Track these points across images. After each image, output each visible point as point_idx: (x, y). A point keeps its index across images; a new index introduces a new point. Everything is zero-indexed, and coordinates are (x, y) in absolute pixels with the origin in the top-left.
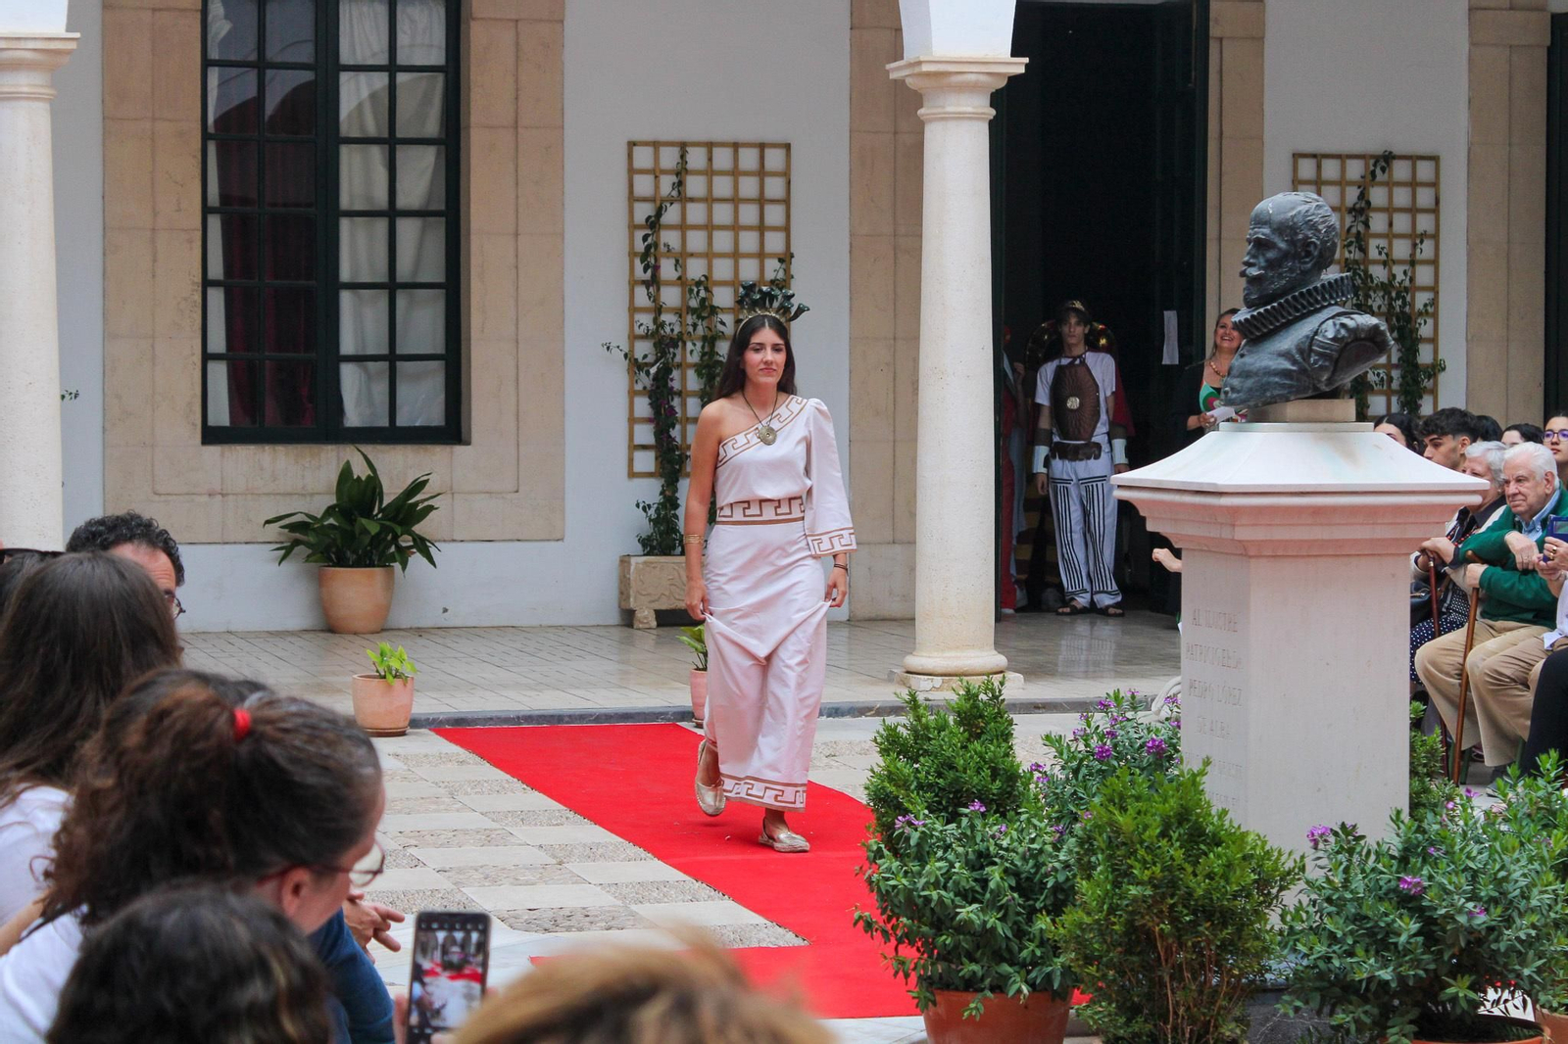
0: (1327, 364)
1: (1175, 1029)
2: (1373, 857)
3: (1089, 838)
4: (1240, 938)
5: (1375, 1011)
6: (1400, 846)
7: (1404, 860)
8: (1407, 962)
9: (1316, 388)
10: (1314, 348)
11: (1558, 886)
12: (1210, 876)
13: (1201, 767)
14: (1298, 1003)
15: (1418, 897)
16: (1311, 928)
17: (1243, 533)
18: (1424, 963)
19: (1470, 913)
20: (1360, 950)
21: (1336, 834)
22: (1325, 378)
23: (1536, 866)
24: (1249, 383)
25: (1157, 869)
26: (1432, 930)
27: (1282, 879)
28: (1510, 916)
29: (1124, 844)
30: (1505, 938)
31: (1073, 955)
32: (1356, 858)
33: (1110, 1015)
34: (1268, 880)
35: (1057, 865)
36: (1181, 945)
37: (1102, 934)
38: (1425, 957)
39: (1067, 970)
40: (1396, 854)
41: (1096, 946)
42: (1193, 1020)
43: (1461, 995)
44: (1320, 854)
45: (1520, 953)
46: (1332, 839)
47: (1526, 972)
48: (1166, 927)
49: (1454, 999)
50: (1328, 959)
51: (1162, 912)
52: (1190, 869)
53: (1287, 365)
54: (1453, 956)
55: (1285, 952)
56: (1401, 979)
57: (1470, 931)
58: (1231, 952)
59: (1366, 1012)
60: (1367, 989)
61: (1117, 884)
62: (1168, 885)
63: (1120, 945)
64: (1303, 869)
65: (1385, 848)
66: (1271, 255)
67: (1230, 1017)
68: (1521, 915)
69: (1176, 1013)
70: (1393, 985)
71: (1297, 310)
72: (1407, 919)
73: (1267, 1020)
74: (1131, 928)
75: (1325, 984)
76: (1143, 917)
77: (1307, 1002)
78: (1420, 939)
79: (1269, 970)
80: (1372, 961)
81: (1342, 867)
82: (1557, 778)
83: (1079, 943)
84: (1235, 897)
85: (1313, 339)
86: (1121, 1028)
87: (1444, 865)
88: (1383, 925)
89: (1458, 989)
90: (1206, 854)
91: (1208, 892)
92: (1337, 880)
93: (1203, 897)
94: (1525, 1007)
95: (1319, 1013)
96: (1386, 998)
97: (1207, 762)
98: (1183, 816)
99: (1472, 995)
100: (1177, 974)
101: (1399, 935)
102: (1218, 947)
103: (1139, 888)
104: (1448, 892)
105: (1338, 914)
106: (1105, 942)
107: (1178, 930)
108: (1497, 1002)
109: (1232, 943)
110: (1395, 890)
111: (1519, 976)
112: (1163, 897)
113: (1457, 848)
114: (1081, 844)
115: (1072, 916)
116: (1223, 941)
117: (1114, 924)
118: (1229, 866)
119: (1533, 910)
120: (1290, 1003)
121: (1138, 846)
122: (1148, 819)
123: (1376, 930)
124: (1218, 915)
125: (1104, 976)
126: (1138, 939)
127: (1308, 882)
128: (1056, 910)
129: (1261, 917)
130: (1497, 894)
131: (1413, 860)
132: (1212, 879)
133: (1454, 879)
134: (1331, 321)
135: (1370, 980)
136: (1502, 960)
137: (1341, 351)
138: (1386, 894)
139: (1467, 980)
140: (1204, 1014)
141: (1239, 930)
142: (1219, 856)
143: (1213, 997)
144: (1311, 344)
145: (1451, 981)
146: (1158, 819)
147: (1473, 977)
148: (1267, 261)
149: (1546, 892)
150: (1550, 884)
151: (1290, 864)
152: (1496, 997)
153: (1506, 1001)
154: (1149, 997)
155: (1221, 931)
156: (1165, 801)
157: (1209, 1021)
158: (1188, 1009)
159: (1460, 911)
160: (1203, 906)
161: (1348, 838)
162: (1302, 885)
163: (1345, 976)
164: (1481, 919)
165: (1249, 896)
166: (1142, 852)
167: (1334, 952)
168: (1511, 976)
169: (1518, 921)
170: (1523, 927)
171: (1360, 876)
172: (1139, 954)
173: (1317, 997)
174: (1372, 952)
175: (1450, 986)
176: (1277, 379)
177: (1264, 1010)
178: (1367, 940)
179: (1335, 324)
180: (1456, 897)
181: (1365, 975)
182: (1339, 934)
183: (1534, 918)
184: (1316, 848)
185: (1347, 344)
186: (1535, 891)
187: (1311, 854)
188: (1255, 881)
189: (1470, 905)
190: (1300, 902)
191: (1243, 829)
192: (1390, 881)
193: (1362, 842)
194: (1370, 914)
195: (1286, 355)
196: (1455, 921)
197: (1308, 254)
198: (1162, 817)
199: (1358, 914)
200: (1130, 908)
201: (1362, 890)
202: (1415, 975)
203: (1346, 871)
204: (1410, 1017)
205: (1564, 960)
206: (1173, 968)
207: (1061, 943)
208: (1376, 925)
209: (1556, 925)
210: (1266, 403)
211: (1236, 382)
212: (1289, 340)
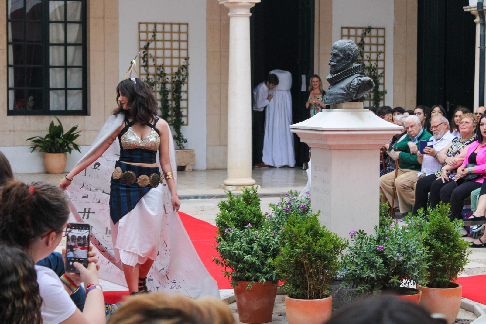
0: (355, 91)
1: (310, 292)
2: (369, 240)
3: (284, 235)
4: (329, 265)
5: (370, 286)
6: (377, 237)
7: (378, 241)
8: (379, 271)
9: (352, 99)
10: (351, 87)
11: (424, 248)
12: (320, 246)
13: (317, 213)
14: (347, 284)
15: (382, 252)
16: (350, 262)
17: (330, 143)
18: (384, 271)
19: (398, 257)
20: (365, 268)
21: (358, 233)
22: (354, 96)
23: (417, 242)
24: (332, 97)
25: (304, 244)
26: (387, 262)
27: (342, 247)
28: (410, 257)
29: (294, 236)
30: (408, 264)
31: (279, 270)
32: (364, 240)
33: (290, 288)
34: (338, 247)
35: (274, 243)
36: (312, 267)
37: (288, 263)
38: (384, 270)
39: (277, 275)
40: (376, 239)
41: (286, 267)
42: (315, 289)
43: (395, 281)
44: (353, 239)
45: (412, 268)
46: (357, 235)
47: (415, 274)
48: (307, 261)
49: (393, 282)
50: (356, 271)
51: (306, 257)
52: (314, 244)
53: (343, 92)
54: (393, 270)
55: (343, 269)
56: (378, 276)
57: (398, 262)
58: (327, 269)
59: (367, 287)
60: (367, 280)
61: (292, 249)
62: (308, 248)
63: (293, 267)
64: (348, 244)
65: (372, 237)
66: (338, 58)
67: (326, 288)
68: (413, 257)
69: (310, 287)
70: (375, 278)
71: (346, 75)
72: (379, 259)
73: (337, 289)
74: (297, 262)
75: (354, 278)
76: (300, 258)
77: (349, 284)
78: (383, 265)
79: (338, 274)
80: (369, 271)
81: (360, 243)
82: (423, 216)
83: (281, 266)
84: (328, 252)
85: (351, 84)
86: (293, 292)
87: (390, 242)
88: (372, 260)
89: (394, 279)
90: (319, 239)
91: (320, 251)
92: (358, 247)
93: (318, 252)
94: (414, 285)
95: (353, 287)
96: (373, 282)
97: (319, 212)
98: (312, 228)
99: (398, 281)
100: (310, 276)
101: (377, 263)
102: (323, 267)
103: (299, 249)
104: (392, 251)
105: (359, 257)
106: (288, 266)
107: (311, 262)
108: (406, 283)
109: (327, 266)
110: (376, 250)
111: (412, 275)
112: (306, 252)
113: (394, 237)
114: (281, 236)
115: (279, 258)
116: (324, 265)
117: (291, 260)
118: (326, 243)
119: (417, 256)
120: (344, 284)
121: (299, 237)
122: (301, 229)
123: (370, 262)
124: (323, 258)
125: (288, 276)
126: (299, 265)
127: (349, 248)
128: (274, 256)
129: (335, 258)
130: (406, 251)
131: (381, 241)
132: (321, 247)
133: (393, 246)
134: (356, 79)
135: (368, 277)
136: (407, 271)
137: (359, 88)
138: (373, 251)
139: (397, 277)
140: (319, 288)
141: (329, 262)
142: (323, 240)
143: (321, 282)
144: (350, 85)
145: (392, 277)
146: (305, 229)
147: (399, 276)
148: (337, 60)
149: (420, 250)
150: (421, 248)
151: (344, 242)
152: (406, 282)
153: (408, 283)
154: (302, 282)
155: (324, 262)
156: (307, 223)
157: (320, 290)
158: (314, 286)
159: (395, 256)
160: (318, 255)
161: (361, 234)
162: (347, 248)
163: (361, 276)
164: (401, 258)
165: (332, 252)
166: (300, 239)
167: (357, 268)
168: (410, 275)
169: (412, 259)
170: (413, 261)
171: (365, 246)
172: (299, 269)
173: (352, 282)
174: (369, 269)
175: (392, 278)
176: (340, 96)
177: (337, 286)
178: (367, 265)
179: (357, 80)
180: (394, 252)
181: (367, 276)
182: (359, 263)
183: (417, 258)
184: (352, 237)
185: (361, 85)
186: (417, 250)
187: (350, 239)
188: (334, 247)
189: (398, 254)
190: (347, 254)
191: (330, 232)
192: (374, 247)
193: (366, 236)
194: (368, 257)
195: (343, 89)
196: (393, 259)
197: (349, 58)
198: (306, 228)
199: (364, 257)
200: (296, 256)
201: (366, 250)
202: (382, 275)
203: (361, 244)
204: (380, 288)
205: (426, 271)
206: (309, 274)
207: (275, 267)
208: (370, 260)
209: (423, 260)
210: (336, 103)
211: (327, 97)
212: (344, 84)
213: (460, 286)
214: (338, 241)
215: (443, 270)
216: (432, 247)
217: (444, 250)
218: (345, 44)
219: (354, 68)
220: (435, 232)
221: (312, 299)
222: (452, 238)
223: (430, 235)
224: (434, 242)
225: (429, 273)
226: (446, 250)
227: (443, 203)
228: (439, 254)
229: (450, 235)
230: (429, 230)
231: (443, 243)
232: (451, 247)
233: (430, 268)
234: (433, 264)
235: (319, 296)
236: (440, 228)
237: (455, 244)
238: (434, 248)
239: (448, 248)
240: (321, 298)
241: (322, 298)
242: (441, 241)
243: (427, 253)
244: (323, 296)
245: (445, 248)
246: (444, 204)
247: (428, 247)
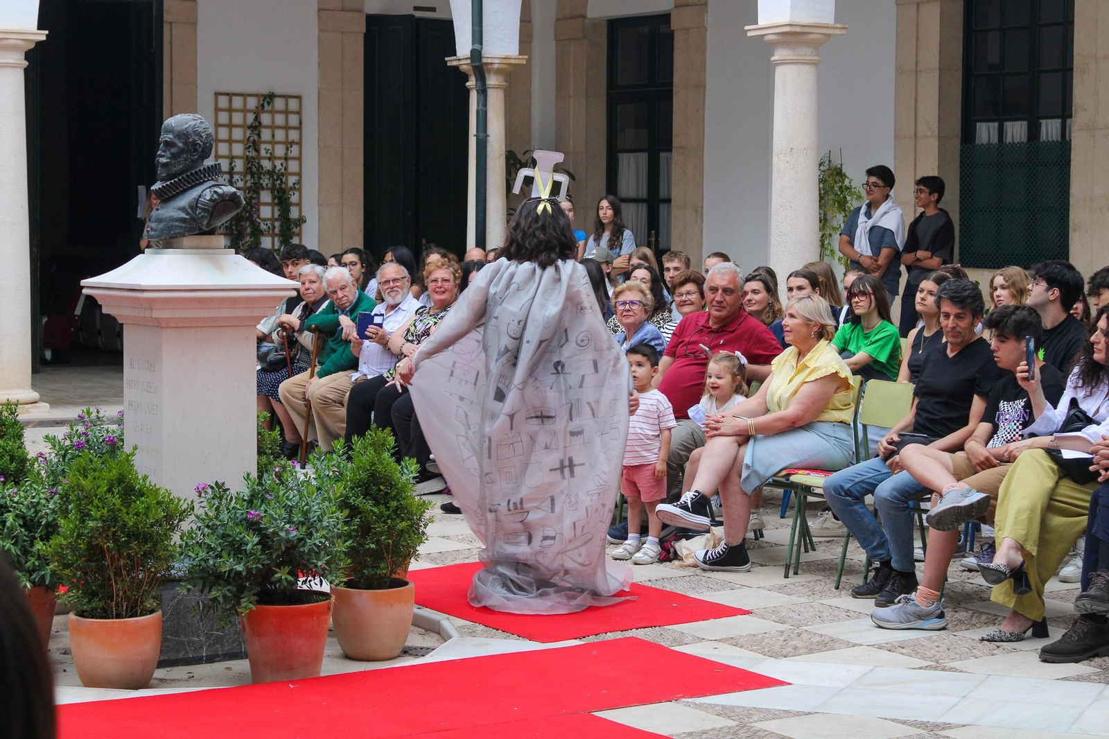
0: (206, 214)
1: (117, 605)
2: (234, 501)
3: (66, 494)
4: (155, 550)
5: (234, 589)
6: (249, 494)
7: (250, 502)
8: (252, 560)
9: (201, 229)
10: (199, 205)
11: (338, 514)
12: (137, 514)
13: (132, 450)
14: (189, 587)
15: (257, 523)
16: (198, 542)
17: (156, 314)
18: (261, 560)
19: (287, 532)
20: (224, 554)
21: (212, 488)
22: (205, 223)
23: (327, 503)
24: (161, 226)
25: (105, 511)
26: (266, 541)
27: (180, 515)
28: (311, 532)
29: (86, 497)
30: (308, 544)
31: (56, 564)
32: (224, 501)
33: (78, 598)
34: (172, 516)
35: (47, 511)
36: (120, 555)
37: (73, 551)
38: (262, 557)
39: (53, 573)
40: (246, 498)
41: (69, 558)
42: (128, 599)
43: (283, 577)
44: (202, 499)
45: (316, 553)
46: (210, 491)
47: (321, 564)
48: (111, 545)
49: (280, 580)
50: (206, 561)
51: (108, 536)
52: (125, 511)
53: (183, 215)
54: (278, 557)
55: (182, 557)
56: (249, 570)
57: (288, 541)
58: (150, 558)
59: (229, 590)
60: (229, 576)
61: (83, 521)
62: (112, 520)
63: (84, 557)
64: (193, 509)
65: (241, 495)
66: (173, 150)
67: (150, 596)
68: (317, 531)
69: (117, 595)
70: (244, 574)
71: (189, 183)
72: (252, 535)
73: (175, 598)
74: (90, 547)
75: (206, 575)
76: (97, 540)
77: (194, 586)
78: (259, 547)
79: (173, 568)
80: (232, 560)
81: (215, 506)
82: (344, 454)
83: (60, 557)
84: (152, 526)
85: (198, 199)
86: (84, 605)
87: (273, 503)
88: (238, 539)
89: (282, 574)
90: (135, 502)
91: (136, 523)
92: (211, 514)
93: (133, 526)
94: (321, 585)
95: (202, 591)
96: (240, 582)
97: (136, 448)
98: (121, 480)
99: (290, 578)
100: (118, 573)
101: (247, 545)
102: (142, 555)
103: (95, 522)
104: (276, 520)
105: (212, 534)
106: (75, 555)
107: (118, 546)
108: (304, 582)
109: (150, 553)
110: (245, 519)
111: (317, 566)
112: (109, 527)
113: (281, 493)
114: (61, 498)
115: (56, 540)
116: (145, 552)
117: (80, 544)
118: (148, 508)
119: (324, 528)
120: (185, 586)
121: (94, 498)
123: (234, 542)
124: (142, 536)
125: (75, 575)
126: (94, 553)
127: (197, 517)
128: (46, 538)
129: (169, 538)
130: (303, 519)
131: (255, 502)
132: (138, 516)
133: (278, 512)
134: (208, 190)
135: (230, 571)
136: (306, 557)
137: (215, 207)
138: (241, 522)
139: (287, 569)
140: (135, 595)
141: (155, 545)
142: (143, 503)
143: (140, 585)
144: (197, 203)
145: (277, 570)
146: (106, 482)
147: (290, 567)
148: (171, 154)
149: (331, 518)
150: (334, 512)
151: (185, 506)
152: (304, 579)
153: (310, 581)
154: (102, 586)
155: (144, 546)
156: (110, 471)
157: (138, 599)
158: (125, 592)
159: (282, 529)
160: (133, 532)
161: (220, 490)
162: (193, 518)
163: (216, 570)
164: (294, 533)
165: (161, 525)
166: (96, 501)
167: (210, 556)
168: (311, 566)
169: (315, 534)
170: (317, 539)
171: (226, 512)
172: (96, 561)
173: (200, 583)
174: (232, 555)
175: (277, 573)
176: (177, 224)
177: (171, 592)
178: (229, 548)
179: (210, 192)
180: (279, 522)
181: (227, 569)
182: (213, 545)
183: (324, 532)
184: (200, 496)
185: (218, 203)
186: (326, 518)
187: (197, 499)
188: (165, 517)
189: (288, 526)
190: (191, 528)
191: (157, 487)
192: (242, 514)
193: (228, 492)
194: (231, 533)
195: (183, 209)
196: (279, 536)
197: (196, 150)
198: (108, 480)
199: (224, 534)
200: (90, 534)
201: (226, 520)
202: (257, 567)
203: (217, 509)
204: (255, 591)
205: (343, 556)
206: (116, 568)
207: (50, 557)
208: (234, 540)
209: (339, 536)
210: (171, 238)
211: (154, 225)
212: (185, 201)
213: (411, 585)
214: (173, 504)
215: (378, 556)
216: (354, 511)
217: (380, 517)
218: (186, 123)
219: (204, 169)
220: (363, 482)
221: (122, 618)
222: (394, 493)
223: (352, 489)
224: (359, 501)
225: (349, 561)
226: (383, 516)
227: (378, 427)
228: (369, 523)
229: (391, 488)
230: (350, 480)
231: (377, 504)
232: (393, 512)
233: (352, 552)
234: (360, 545)
235: (136, 611)
236: (373, 475)
237: (401, 504)
238: (360, 513)
239: (388, 513)
240: (140, 616)
241: (142, 615)
242: (374, 500)
243: (346, 523)
244: (145, 612)
245: (381, 513)
246: (380, 429)
247: (346, 512)
